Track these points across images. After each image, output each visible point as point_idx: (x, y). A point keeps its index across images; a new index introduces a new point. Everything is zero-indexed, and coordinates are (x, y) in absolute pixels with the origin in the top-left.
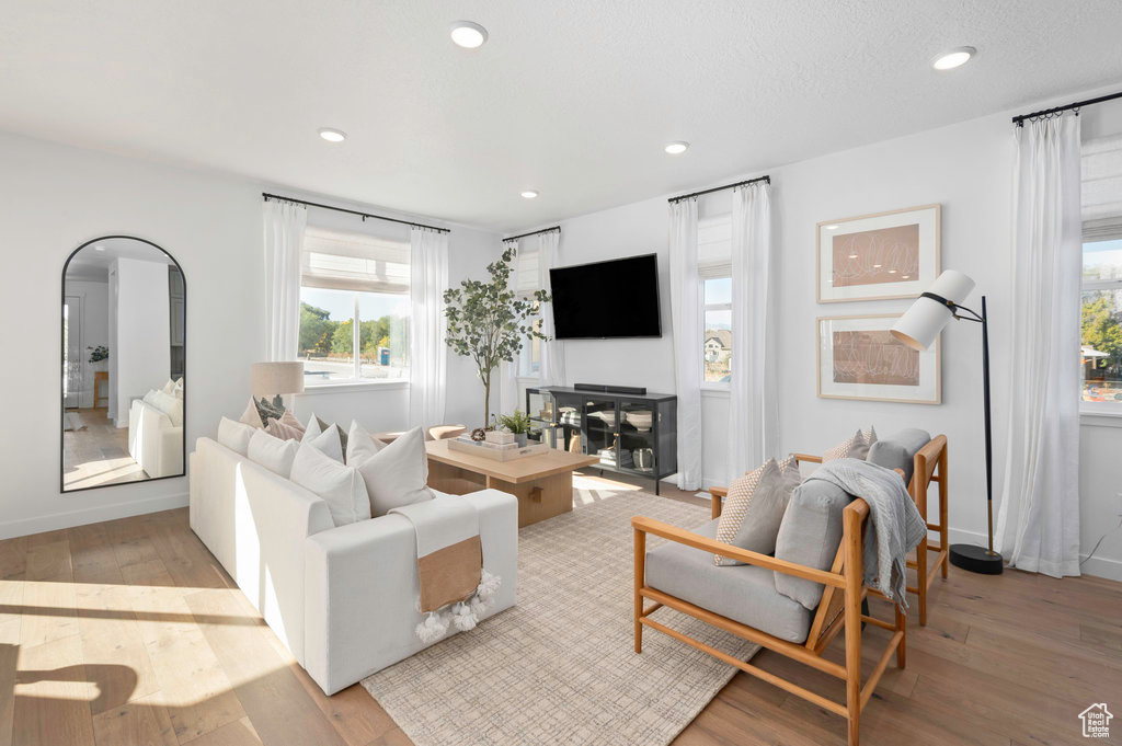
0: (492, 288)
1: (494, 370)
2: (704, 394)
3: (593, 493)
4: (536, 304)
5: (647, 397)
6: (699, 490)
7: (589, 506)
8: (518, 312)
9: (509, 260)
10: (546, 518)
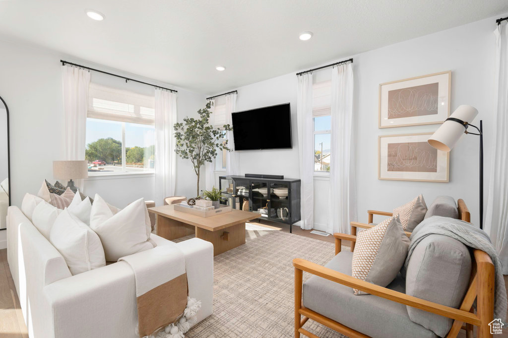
0: (200, 122)
1: (202, 167)
2: (315, 178)
3: (256, 232)
4: (224, 132)
5: (284, 180)
6: (312, 230)
7: (254, 241)
8: (215, 136)
9: (210, 107)
10: (231, 248)
